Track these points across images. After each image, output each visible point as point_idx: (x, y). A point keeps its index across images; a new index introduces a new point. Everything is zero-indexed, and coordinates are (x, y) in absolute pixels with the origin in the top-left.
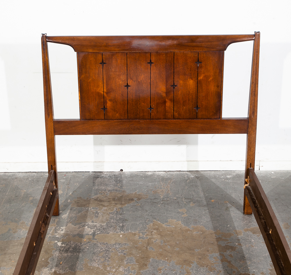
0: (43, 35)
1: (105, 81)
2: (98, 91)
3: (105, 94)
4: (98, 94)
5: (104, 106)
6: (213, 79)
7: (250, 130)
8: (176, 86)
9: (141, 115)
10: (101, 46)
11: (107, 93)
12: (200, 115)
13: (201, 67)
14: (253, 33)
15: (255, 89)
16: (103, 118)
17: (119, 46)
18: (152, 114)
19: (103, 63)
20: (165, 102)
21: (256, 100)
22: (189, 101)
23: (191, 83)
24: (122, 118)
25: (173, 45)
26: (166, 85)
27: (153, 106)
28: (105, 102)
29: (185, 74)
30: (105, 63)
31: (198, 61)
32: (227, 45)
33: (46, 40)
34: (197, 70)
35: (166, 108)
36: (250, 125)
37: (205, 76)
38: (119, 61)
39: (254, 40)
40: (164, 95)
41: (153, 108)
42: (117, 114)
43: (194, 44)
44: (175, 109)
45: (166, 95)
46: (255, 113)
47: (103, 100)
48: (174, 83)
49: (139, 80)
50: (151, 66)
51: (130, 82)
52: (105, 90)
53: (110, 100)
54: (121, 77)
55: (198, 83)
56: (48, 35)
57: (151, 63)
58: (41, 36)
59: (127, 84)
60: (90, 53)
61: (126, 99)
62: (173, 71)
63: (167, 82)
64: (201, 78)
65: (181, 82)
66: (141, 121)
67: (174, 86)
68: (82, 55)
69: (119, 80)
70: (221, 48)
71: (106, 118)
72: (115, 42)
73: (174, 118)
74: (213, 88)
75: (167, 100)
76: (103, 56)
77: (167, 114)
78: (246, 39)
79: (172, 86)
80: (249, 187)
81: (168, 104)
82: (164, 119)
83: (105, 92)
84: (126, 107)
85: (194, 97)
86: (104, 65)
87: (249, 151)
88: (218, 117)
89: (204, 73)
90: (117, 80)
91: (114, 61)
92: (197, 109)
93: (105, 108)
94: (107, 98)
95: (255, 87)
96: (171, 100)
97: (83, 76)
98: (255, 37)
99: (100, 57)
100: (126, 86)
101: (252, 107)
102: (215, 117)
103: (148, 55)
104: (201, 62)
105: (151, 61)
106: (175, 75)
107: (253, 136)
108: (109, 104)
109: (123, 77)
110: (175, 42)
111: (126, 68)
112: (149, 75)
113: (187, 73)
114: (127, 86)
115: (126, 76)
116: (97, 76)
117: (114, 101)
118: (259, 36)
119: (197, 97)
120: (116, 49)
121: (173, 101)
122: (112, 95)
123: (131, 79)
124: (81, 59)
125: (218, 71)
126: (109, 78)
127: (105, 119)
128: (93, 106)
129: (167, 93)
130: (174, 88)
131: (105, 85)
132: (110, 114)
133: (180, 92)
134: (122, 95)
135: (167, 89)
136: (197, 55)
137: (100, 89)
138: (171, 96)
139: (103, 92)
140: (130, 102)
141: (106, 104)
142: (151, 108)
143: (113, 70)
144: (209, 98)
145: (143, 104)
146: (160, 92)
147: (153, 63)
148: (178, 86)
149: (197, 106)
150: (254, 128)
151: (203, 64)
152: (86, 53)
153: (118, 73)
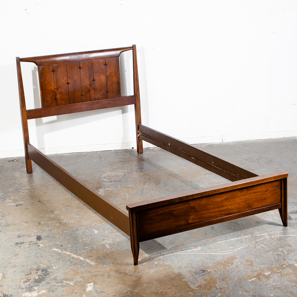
0: (17, 58)
1: (55, 82)
2: (51, 88)
3: (56, 91)
4: (52, 90)
5: (56, 98)
6: (114, 74)
8: (95, 80)
9: (77, 100)
11: (57, 89)
12: (109, 96)
14: (132, 46)
16: (55, 105)
18: (83, 99)
19: (53, 71)
20: (90, 91)
22: (103, 88)
23: (103, 78)
24: (66, 103)
26: (90, 80)
27: (83, 94)
28: (56, 95)
29: (99, 73)
30: (54, 71)
31: (106, 64)
33: (19, 60)
34: (105, 70)
35: (91, 94)
36: (136, 98)
37: (110, 73)
38: (62, 69)
40: (89, 87)
41: (83, 95)
42: (63, 102)
44: (95, 94)
45: (90, 86)
47: (54, 94)
48: (94, 79)
49: (75, 79)
50: (80, 69)
52: (56, 88)
53: (59, 93)
55: (107, 77)
56: (20, 58)
57: (80, 68)
59: (68, 82)
60: (46, 66)
61: (68, 91)
62: (93, 71)
63: (90, 78)
64: (108, 74)
65: (98, 77)
66: (77, 104)
67: (94, 80)
68: (41, 67)
69: (63, 81)
71: (57, 105)
73: (95, 100)
74: (115, 79)
75: (91, 89)
76: (53, 67)
77: (91, 97)
79: (93, 80)
81: (92, 92)
84: (68, 96)
85: (105, 86)
86: (54, 72)
89: (109, 71)
91: (59, 69)
93: (56, 99)
94: (57, 92)
96: (93, 89)
97: (42, 80)
98: (133, 48)
99: (51, 68)
102: (118, 96)
103: (78, 64)
105: (80, 67)
106: (94, 74)
107: (139, 105)
108: (58, 96)
109: (65, 78)
111: (66, 72)
112: (80, 76)
114: (68, 83)
115: (67, 78)
116: (50, 79)
117: (61, 93)
118: (135, 46)
119: (107, 85)
120: (61, 62)
121: (94, 89)
122: (60, 90)
123: (70, 79)
124: (40, 69)
125: (116, 69)
126: (57, 81)
127: (56, 106)
128: (49, 99)
129: (91, 85)
130: (94, 81)
131: (55, 84)
132: (59, 102)
133: (97, 84)
134: (65, 89)
135: (90, 83)
136: (104, 61)
137: (53, 87)
138: (93, 87)
139: (55, 89)
140: (70, 93)
141: (57, 96)
142: (82, 95)
143: (60, 75)
144: (113, 86)
145: (78, 93)
146: (86, 85)
147: (81, 68)
148: (96, 80)
149: (107, 91)
150: (139, 100)
151: (108, 65)
152: (44, 66)
153: (62, 76)
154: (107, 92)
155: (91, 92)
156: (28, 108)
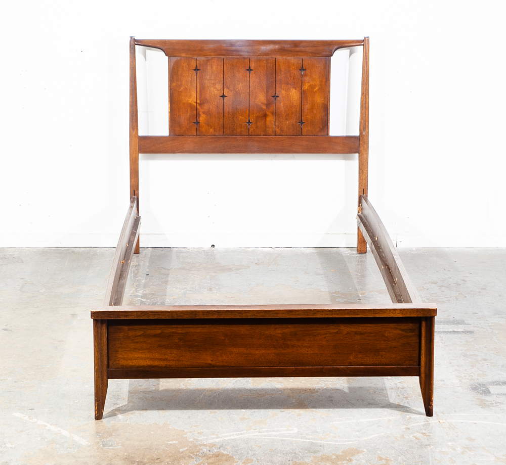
0: (131, 37)
1: (198, 90)
2: (190, 102)
3: (198, 107)
4: (191, 105)
5: (197, 120)
6: (318, 89)
7: (361, 148)
8: (278, 97)
9: (239, 130)
10: (195, 51)
11: (200, 104)
12: (305, 130)
13: (306, 75)
14: (363, 39)
15: (366, 101)
16: (195, 134)
17: (215, 51)
18: (251, 130)
19: (196, 69)
20: (265, 116)
21: (367, 113)
22: (292, 114)
23: (294, 94)
24: (217, 134)
25: (275, 50)
26: (267, 96)
27: (252, 120)
28: (197, 115)
29: (287, 83)
31: (302, 69)
32: (333, 51)
33: (134, 43)
34: (301, 79)
35: (267, 122)
36: (361, 143)
37: (310, 86)
38: (214, 67)
39: (363, 45)
40: (264, 107)
41: (251, 123)
42: (211, 130)
43: (298, 49)
44: (276, 123)
45: (267, 107)
46: (367, 129)
47: (195, 112)
48: (275, 93)
49: (237, 90)
50: (250, 73)
51: (226, 92)
52: (198, 101)
53: (204, 113)
54: (217, 86)
55: (303, 93)
57: (250, 70)
58: (129, 39)
59: (223, 94)
60: (182, 58)
61: (221, 111)
62: (274, 79)
63: (267, 92)
64: (306, 87)
65: (283, 92)
66: (239, 138)
67: (275, 96)
68: (174, 59)
69: (215, 90)
70: (327, 53)
71: (199, 134)
72: (211, 46)
73: (275, 135)
74: (319, 99)
75: (267, 113)
76: (197, 62)
77: (267, 129)
78: (354, 44)
79: (273, 97)
80: (361, 215)
81: (270, 119)
82: (264, 135)
83: (199, 103)
84: (221, 121)
85: (298, 110)
86: (198, 71)
87: (361, 174)
88: (326, 133)
89: (309, 82)
90: (212, 89)
91: (209, 68)
92: (302, 124)
93: (197, 123)
94: (200, 110)
95: (366, 99)
96: (272, 113)
97: (174, 84)
98: (364, 43)
99: (193, 63)
100: (221, 96)
101: (362, 121)
102: (322, 134)
103: (247, 61)
104: (305, 70)
105: (250, 67)
106: (277, 85)
107: (365, 156)
108: (202, 119)
109: (219, 86)
110: (277, 47)
111: (222, 75)
112: (248, 84)
113: (290, 82)
114: (223, 96)
115: (222, 85)
116: (189, 84)
117: (208, 113)
118: (368, 40)
119: (301, 110)
120: (212, 54)
121: (275, 114)
122: (206, 107)
123: (228, 88)
124: (172, 64)
125: (324, 80)
126: (203, 89)
127: (197, 135)
128: (184, 118)
129: (268, 104)
130: (275, 99)
131: (198, 95)
132: (203, 130)
133: (282, 104)
134: (217, 107)
135: (267, 100)
136: (301, 62)
137: (192, 99)
138: (272, 108)
139: (196, 103)
140: (226, 115)
141: (199, 117)
142: (249, 122)
143: (208, 78)
144: (315, 112)
145: (241, 117)
146: (260, 104)
147: (252, 70)
148: (280, 96)
149: (302, 120)
150: (366, 146)
151: (308, 72)
152: (179, 58)
153: (213, 81)
154: (301, 122)
155: (268, 119)
156: (142, 132)
